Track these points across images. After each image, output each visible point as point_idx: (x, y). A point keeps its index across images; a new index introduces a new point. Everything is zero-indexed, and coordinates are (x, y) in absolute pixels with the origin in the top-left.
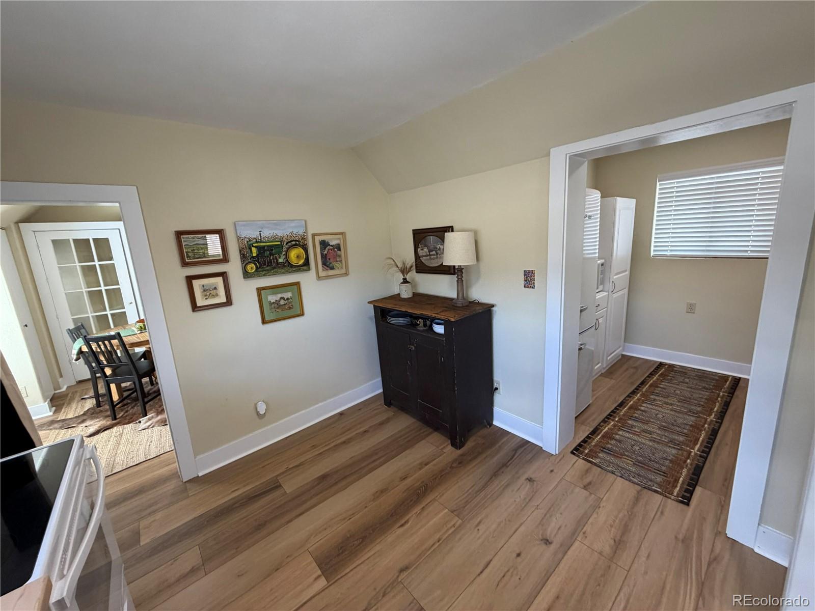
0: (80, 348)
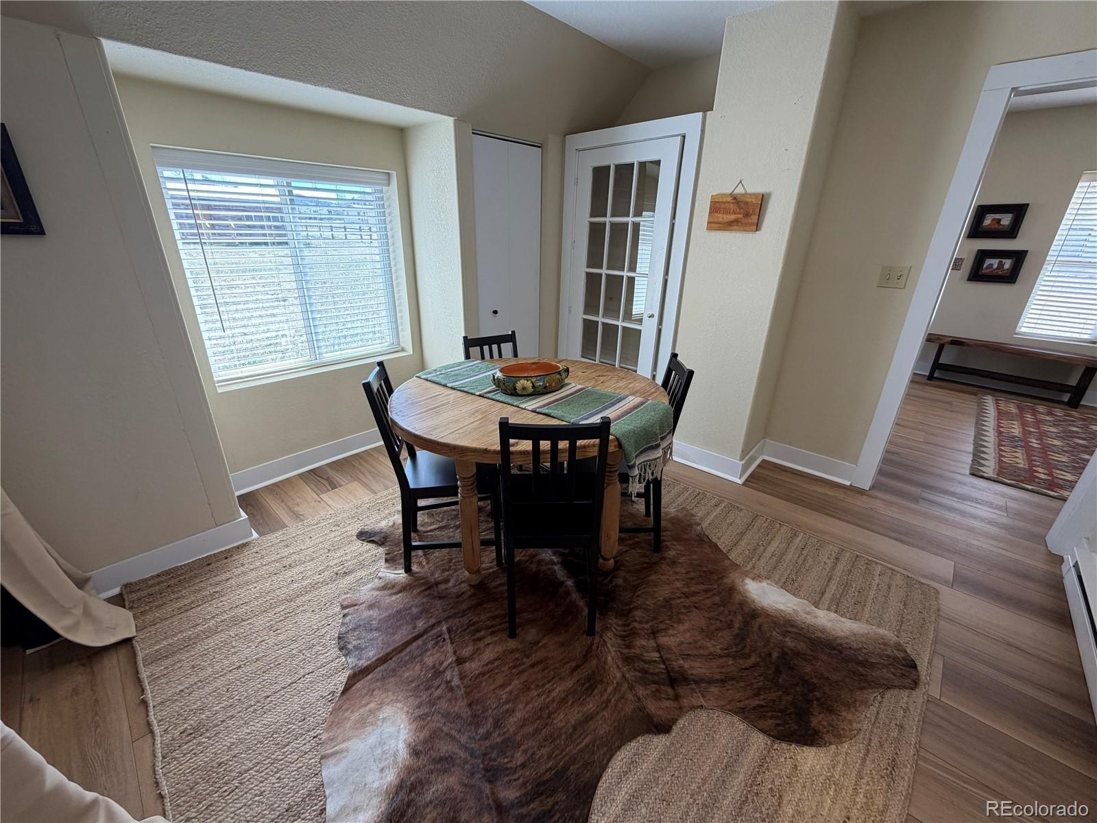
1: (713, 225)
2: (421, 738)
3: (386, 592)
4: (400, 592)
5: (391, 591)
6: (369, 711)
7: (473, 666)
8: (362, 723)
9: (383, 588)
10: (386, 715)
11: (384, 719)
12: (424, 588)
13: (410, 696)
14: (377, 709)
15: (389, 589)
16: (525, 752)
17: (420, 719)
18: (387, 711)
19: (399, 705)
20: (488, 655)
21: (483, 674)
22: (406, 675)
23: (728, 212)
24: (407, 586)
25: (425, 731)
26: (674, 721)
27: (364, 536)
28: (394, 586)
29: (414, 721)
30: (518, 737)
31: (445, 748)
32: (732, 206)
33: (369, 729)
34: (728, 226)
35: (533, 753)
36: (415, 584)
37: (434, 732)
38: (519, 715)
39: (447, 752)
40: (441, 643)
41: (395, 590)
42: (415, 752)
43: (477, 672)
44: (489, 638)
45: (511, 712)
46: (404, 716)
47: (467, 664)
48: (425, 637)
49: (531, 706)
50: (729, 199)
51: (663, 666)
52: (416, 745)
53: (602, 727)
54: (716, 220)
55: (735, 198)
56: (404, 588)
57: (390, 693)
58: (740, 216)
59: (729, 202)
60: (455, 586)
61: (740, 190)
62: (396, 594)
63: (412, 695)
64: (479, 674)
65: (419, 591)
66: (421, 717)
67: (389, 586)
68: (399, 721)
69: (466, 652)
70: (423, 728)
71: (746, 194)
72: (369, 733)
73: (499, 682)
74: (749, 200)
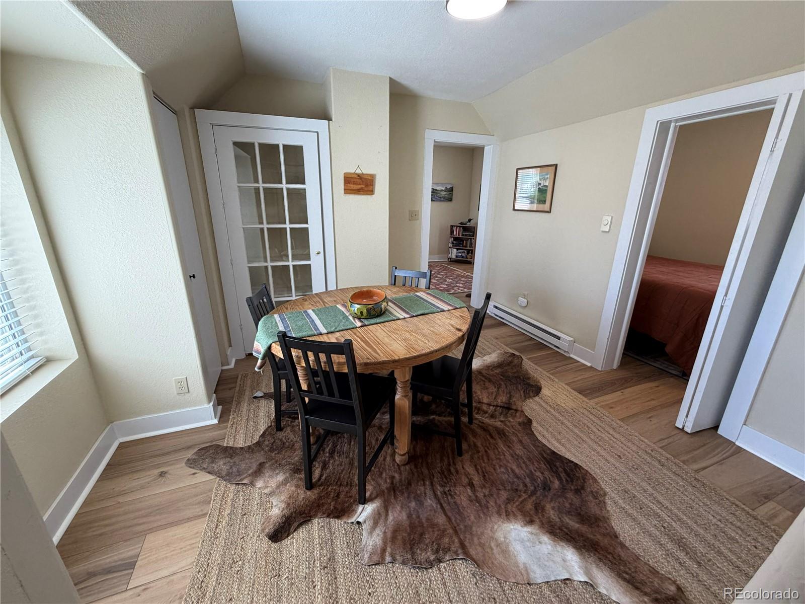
0: (270, 348)
1: (348, 191)
2: (521, 517)
3: (381, 521)
4: (387, 511)
5: (383, 517)
6: (497, 546)
7: (477, 479)
8: (505, 552)
9: (376, 524)
10: (502, 536)
11: (505, 538)
12: (392, 493)
13: (490, 519)
14: (496, 541)
15: (379, 518)
16: (535, 471)
17: (508, 515)
18: (500, 536)
19: (496, 527)
20: (471, 470)
21: (484, 476)
22: (472, 518)
23: (355, 184)
24: (384, 504)
25: (517, 515)
26: (526, 416)
27: (279, 534)
28: (379, 514)
29: (509, 520)
30: (527, 471)
31: (530, 506)
32: (358, 180)
33: (511, 548)
34: (358, 192)
35: (536, 467)
36: (386, 497)
37: (519, 509)
38: (514, 467)
39: (532, 505)
40: (452, 493)
41: (383, 515)
42: (531, 522)
43: (482, 478)
44: (457, 466)
45: (513, 471)
46: (505, 525)
47: (474, 482)
48: (442, 502)
49: (510, 461)
50: (356, 176)
51: (499, 408)
52: (526, 521)
53: (526, 440)
54: (348, 188)
55: (359, 176)
56: (386, 507)
57: (486, 531)
58: (363, 186)
59: (355, 178)
60: (401, 473)
61: (359, 171)
62: (387, 515)
63: (490, 517)
64: (484, 478)
65: (393, 497)
66: (507, 515)
67: (377, 517)
68: (508, 529)
69: (465, 481)
70: (515, 515)
71: (363, 174)
72: (514, 548)
73: (492, 470)
74: (367, 177)
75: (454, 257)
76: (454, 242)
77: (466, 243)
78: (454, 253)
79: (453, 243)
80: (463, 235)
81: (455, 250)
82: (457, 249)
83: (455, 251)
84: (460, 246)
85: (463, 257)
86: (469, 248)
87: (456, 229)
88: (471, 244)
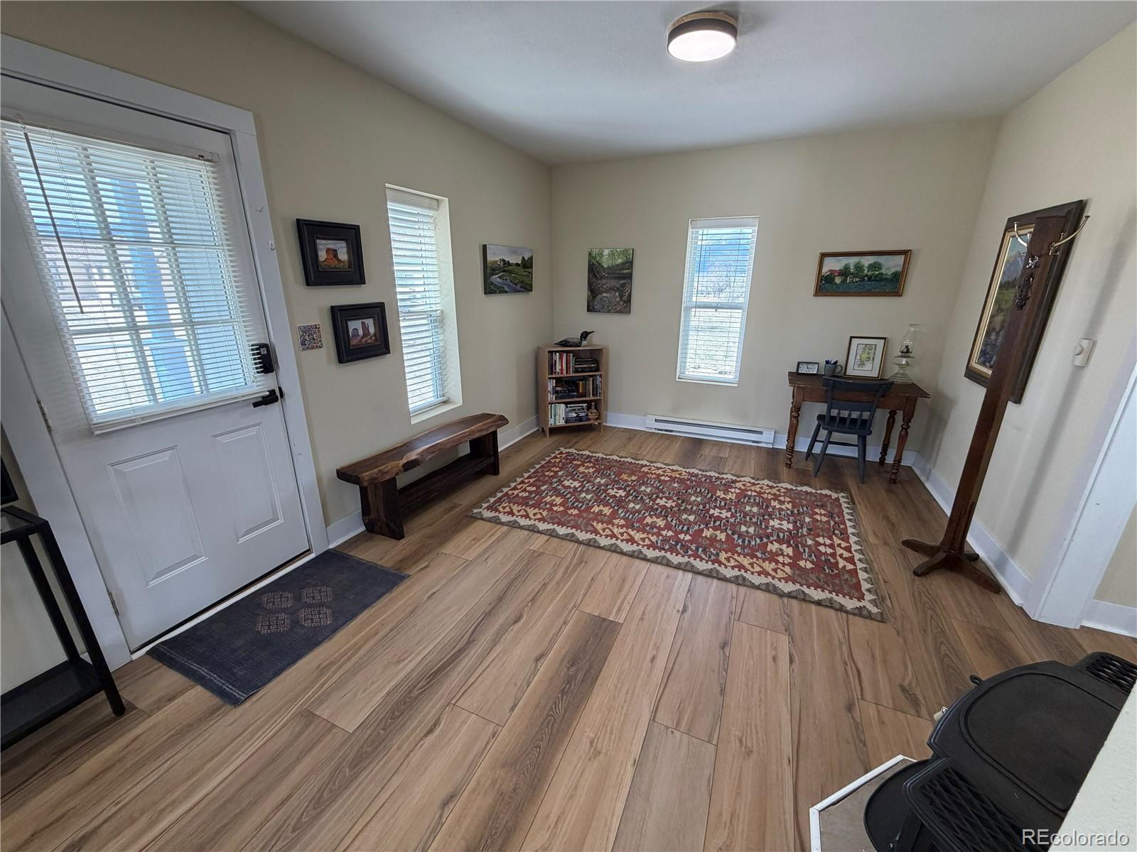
75: (561, 423)
76: (558, 389)
77: (585, 387)
78: (559, 415)
79: (557, 392)
80: (576, 371)
81: (563, 405)
82: (566, 404)
83: (561, 408)
84: (573, 397)
85: (580, 419)
86: (592, 398)
87: (561, 358)
88: (595, 389)
